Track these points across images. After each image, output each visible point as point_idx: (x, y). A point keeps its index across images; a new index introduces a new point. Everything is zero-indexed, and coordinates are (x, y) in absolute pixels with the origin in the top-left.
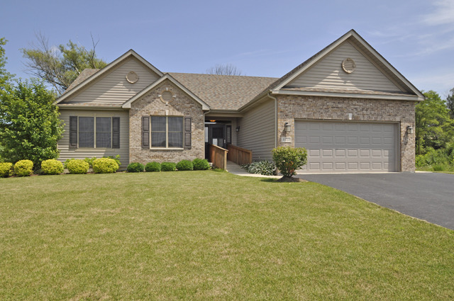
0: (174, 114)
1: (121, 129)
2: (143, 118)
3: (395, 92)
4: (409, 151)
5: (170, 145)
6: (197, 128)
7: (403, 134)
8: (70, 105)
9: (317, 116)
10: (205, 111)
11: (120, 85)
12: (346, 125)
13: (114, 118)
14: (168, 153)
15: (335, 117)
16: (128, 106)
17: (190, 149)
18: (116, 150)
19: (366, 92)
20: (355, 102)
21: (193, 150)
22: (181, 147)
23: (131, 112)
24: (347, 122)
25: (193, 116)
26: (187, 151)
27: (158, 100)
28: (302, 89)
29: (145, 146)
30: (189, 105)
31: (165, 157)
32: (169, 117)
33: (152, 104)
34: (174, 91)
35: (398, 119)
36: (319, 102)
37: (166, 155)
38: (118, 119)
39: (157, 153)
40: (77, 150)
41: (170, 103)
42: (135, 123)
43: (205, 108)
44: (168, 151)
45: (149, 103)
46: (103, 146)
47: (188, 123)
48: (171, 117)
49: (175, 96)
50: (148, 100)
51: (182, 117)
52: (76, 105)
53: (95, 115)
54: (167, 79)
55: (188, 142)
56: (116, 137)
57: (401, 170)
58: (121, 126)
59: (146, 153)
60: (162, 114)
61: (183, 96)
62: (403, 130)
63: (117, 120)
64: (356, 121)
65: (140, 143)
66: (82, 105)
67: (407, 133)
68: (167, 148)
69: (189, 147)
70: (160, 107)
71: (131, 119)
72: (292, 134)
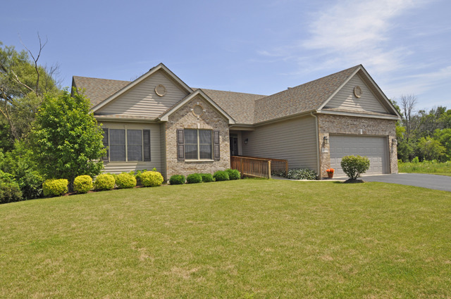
0: (205, 128)
1: (151, 141)
2: (178, 131)
3: (384, 113)
4: (394, 158)
5: (201, 158)
6: (224, 140)
7: (390, 144)
8: (102, 116)
9: (342, 132)
10: (229, 125)
11: (150, 98)
12: (364, 138)
13: (145, 131)
14: (201, 165)
15: (353, 133)
16: (165, 118)
17: (219, 160)
18: (147, 163)
19: (369, 112)
20: (363, 121)
21: (221, 161)
22: (211, 158)
23: (167, 125)
24: (359, 136)
25: (220, 129)
26: (216, 163)
27: (191, 114)
28: (333, 109)
29: (179, 158)
30: (216, 119)
31: (198, 168)
32: (200, 130)
33: (185, 118)
34: (204, 106)
35: (387, 134)
36: (343, 120)
37: (199, 167)
38: (149, 131)
39: (191, 165)
40: (109, 164)
41: (201, 117)
42: (171, 136)
43: (231, 122)
44: (201, 162)
45: (183, 116)
46: (135, 160)
47: (217, 136)
48: (202, 130)
49: (204, 110)
50: (181, 113)
51: (210, 130)
52: (108, 117)
53: (127, 128)
54: (199, 94)
55: (217, 154)
56: (147, 150)
57: (390, 173)
58: (151, 139)
59: (181, 165)
60: (195, 127)
61: (211, 111)
62: (390, 141)
63: (147, 133)
64: (365, 136)
65: (175, 156)
66: (114, 117)
67: (392, 144)
68: (199, 160)
69: (218, 158)
70: (193, 121)
71: (167, 132)
72: (328, 145)
